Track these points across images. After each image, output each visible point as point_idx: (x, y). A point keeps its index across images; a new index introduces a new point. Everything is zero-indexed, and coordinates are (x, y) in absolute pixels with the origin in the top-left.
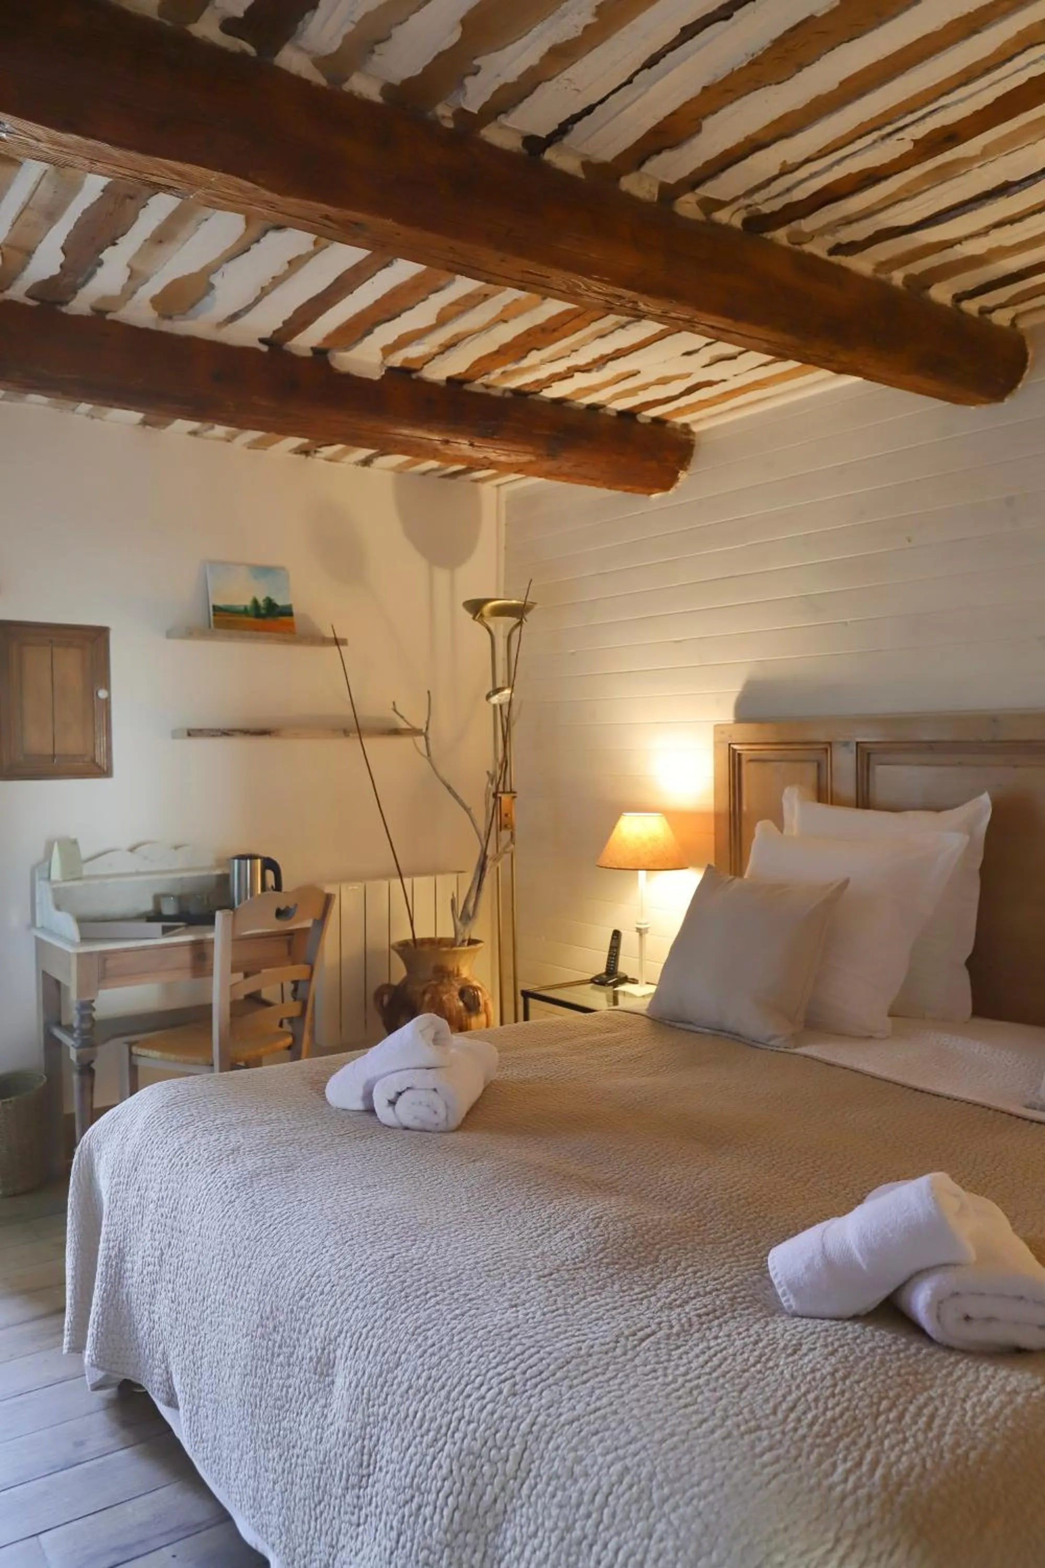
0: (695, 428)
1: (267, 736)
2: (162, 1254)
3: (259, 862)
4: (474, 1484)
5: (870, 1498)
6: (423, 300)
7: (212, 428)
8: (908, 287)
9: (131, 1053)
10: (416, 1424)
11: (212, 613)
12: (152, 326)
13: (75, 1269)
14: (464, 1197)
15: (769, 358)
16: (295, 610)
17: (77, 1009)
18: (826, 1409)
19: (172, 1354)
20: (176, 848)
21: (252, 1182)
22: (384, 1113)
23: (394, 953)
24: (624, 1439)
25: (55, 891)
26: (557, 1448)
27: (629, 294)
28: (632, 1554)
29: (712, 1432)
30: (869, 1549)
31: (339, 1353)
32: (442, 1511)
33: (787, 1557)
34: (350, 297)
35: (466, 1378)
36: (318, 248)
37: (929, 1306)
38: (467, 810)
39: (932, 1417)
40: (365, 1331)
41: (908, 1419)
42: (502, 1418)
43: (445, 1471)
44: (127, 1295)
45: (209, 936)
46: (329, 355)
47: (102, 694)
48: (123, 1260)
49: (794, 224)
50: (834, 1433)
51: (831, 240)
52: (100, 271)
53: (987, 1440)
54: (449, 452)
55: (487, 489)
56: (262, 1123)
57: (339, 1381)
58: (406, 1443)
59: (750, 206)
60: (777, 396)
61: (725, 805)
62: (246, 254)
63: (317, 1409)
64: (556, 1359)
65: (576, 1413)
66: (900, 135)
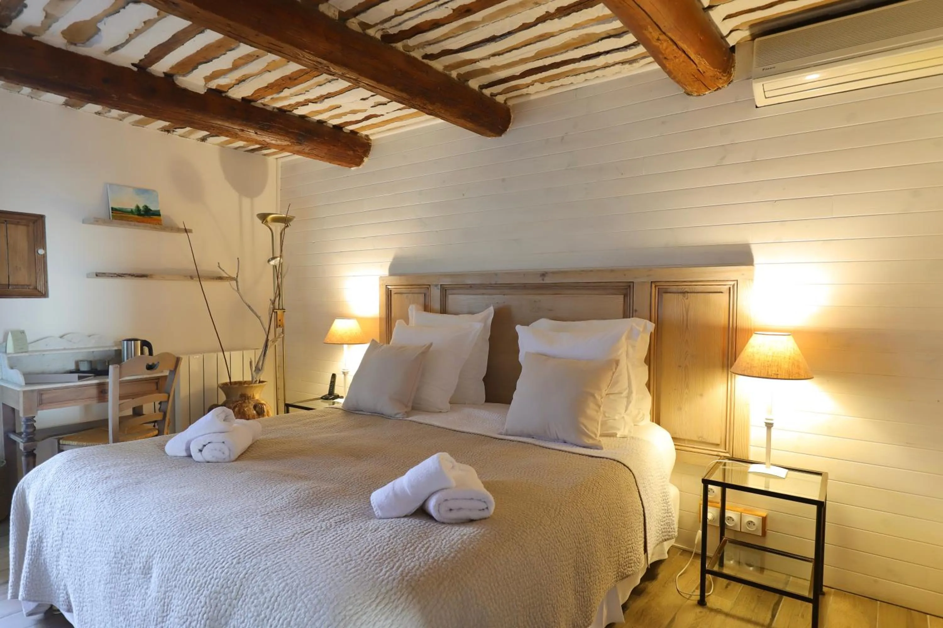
0: (371, 138)
1: (145, 278)
2: (63, 534)
3: (139, 342)
4: (216, 606)
5: (394, 579)
6: (224, 54)
7: (110, 111)
8: (459, 79)
9: (59, 444)
10: (190, 586)
11: (111, 211)
12: (64, 48)
13: (15, 553)
14: (232, 487)
15: (402, 106)
16: (162, 213)
17: (24, 422)
18: (383, 550)
19: (68, 584)
20: (90, 336)
21: (115, 491)
22: (196, 456)
23: (220, 390)
24: (288, 572)
25: (9, 359)
26: (256, 582)
27: (325, 62)
28: (286, 619)
29: (330, 564)
30: (390, 598)
31: (154, 562)
32: (201, 622)
33: (353, 607)
34: (182, 47)
35: (216, 561)
36: (160, 17)
37: (435, 506)
38: (259, 317)
39: (428, 547)
40: (167, 549)
41: (417, 549)
42: (231, 574)
43: (203, 603)
44: (44, 560)
45: (107, 380)
46: (174, 78)
47: (41, 252)
48: (42, 542)
49: (405, 41)
50: (384, 558)
51: (422, 52)
52: (25, 10)
53: (448, 553)
54: (245, 136)
55: (271, 160)
56: (127, 464)
57: (154, 575)
58: (185, 595)
59: (384, 29)
60: (408, 125)
61: (384, 315)
62: (117, 14)
63: (143, 591)
64: (262, 546)
65: (267, 566)
66: (446, 5)
